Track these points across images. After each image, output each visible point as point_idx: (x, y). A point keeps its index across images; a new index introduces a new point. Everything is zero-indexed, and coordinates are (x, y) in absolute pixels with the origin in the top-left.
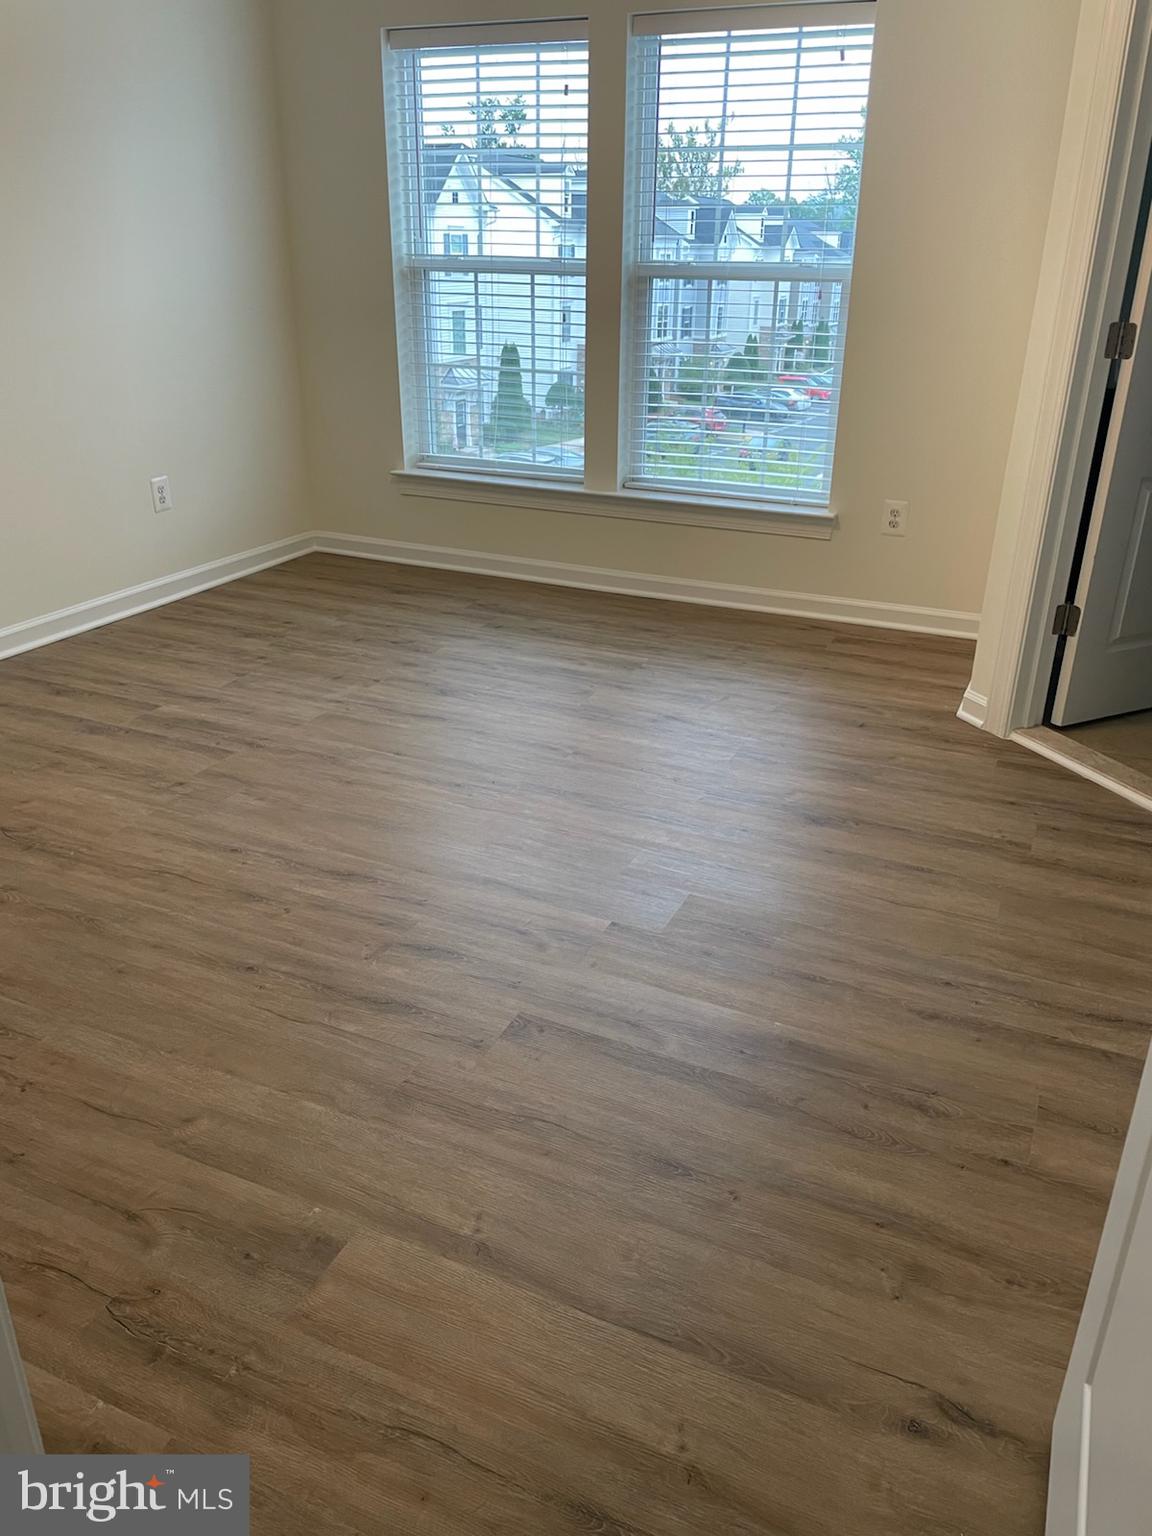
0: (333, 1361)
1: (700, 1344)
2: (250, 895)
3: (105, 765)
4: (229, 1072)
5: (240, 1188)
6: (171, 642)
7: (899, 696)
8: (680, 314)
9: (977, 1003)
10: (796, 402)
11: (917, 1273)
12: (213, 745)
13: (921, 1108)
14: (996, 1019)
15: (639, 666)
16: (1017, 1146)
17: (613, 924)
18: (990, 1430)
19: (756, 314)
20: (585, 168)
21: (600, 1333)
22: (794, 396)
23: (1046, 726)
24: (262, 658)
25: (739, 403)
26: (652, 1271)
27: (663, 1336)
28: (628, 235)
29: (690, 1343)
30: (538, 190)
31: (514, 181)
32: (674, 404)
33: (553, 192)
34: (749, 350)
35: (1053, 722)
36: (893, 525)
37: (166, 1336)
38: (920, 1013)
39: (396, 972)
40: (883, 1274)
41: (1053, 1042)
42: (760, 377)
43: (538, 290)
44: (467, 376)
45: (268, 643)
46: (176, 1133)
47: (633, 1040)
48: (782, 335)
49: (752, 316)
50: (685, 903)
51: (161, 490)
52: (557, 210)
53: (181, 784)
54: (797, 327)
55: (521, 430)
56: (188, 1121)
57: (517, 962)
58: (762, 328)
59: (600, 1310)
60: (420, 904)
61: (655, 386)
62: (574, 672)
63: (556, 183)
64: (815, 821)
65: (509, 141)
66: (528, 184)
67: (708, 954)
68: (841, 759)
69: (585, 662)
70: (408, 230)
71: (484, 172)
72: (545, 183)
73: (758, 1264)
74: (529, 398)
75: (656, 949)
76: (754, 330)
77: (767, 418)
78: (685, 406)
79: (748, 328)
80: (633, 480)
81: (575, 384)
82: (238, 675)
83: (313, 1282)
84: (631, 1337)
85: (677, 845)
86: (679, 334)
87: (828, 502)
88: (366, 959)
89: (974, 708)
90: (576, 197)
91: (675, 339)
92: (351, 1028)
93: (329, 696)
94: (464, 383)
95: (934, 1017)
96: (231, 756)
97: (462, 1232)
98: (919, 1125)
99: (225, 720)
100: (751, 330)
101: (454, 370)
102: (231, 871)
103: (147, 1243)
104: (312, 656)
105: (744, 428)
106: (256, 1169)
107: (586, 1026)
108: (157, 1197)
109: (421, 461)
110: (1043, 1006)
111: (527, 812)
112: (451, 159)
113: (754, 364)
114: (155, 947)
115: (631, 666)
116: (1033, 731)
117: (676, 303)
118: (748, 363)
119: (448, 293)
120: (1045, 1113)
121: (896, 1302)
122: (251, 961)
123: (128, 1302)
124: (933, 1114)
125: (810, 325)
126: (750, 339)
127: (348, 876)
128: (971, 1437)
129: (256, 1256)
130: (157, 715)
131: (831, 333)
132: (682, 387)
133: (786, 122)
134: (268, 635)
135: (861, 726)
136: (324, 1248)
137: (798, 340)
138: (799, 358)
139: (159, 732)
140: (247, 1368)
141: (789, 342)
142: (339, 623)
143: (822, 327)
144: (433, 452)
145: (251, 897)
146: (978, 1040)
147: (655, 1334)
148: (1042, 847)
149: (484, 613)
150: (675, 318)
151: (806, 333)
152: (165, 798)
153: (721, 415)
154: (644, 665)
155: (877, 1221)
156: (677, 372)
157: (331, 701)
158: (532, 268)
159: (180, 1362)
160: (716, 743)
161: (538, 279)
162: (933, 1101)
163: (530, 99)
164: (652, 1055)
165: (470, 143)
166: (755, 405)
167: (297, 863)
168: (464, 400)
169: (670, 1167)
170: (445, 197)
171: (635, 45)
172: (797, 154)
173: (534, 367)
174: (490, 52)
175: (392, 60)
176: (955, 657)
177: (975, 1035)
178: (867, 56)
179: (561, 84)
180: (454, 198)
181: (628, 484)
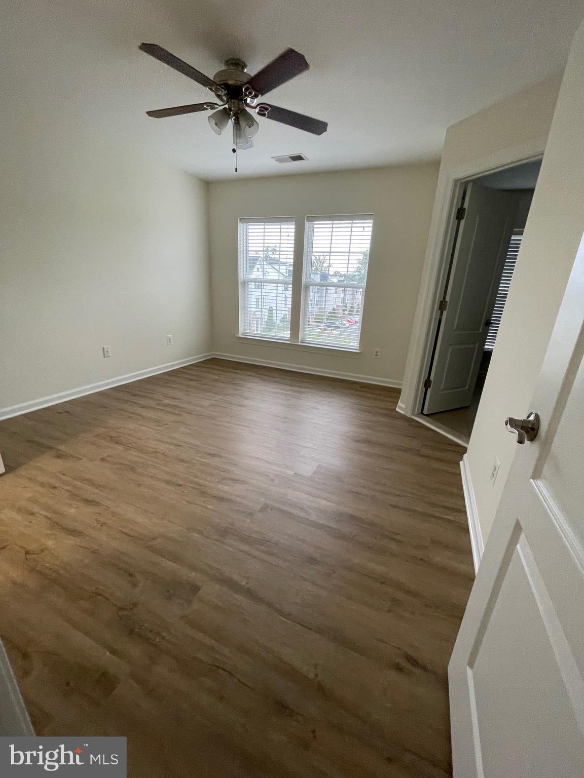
0: (194, 636)
1: (323, 630)
2: (183, 460)
3: (144, 417)
4: (169, 522)
6: (170, 382)
9: (408, 502)
11: (395, 602)
12: (178, 412)
13: (393, 539)
14: (415, 508)
15: (304, 392)
16: (425, 554)
17: (295, 473)
18: (424, 668)
20: (292, 263)
21: (288, 625)
23: (423, 414)
24: (195, 387)
26: (306, 600)
28: (304, 274)
29: (319, 631)
30: (280, 258)
31: (274, 266)
32: (313, 323)
33: (283, 269)
34: (333, 310)
35: (424, 412)
36: (377, 355)
37: (136, 624)
38: (391, 505)
39: (226, 488)
40: (384, 602)
41: (434, 517)
42: (336, 317)
43: (279, 288)
45: (197, 383)
46: (149, 543)
47: (302, 514)
50: (318, 467)
51: (170, 339)
52: (284, 274)
53: (166, 424)
55: (273, 329)
56: (154, 539)
57: (265, 485)
59: (288, 616)
60: (235, 465)
61: (309, 319)
62: (286, 394)
63: (284, 267)
64: (357, 441)
65: (273, 256)
66: (277, 267)
67: (325, 484)
68: (363, 422)
70: (243, 273)
71: (265, 263)
72: (281, 267)
73: (342, 598)
74: (275, 320)
75: (309, 482)
78: (316, 324)
81: (287, 317)
82: (187, 392)
83: (190, 602)
85: (315, 447)
87: (358, 348)
88: (217, 483)
89: (401, 408)
90: (289, 271)
91: (314, 307)
92: (210, 507)
93: (213, 399)
94: (258, 316)
95: (396, 507)
96: (182, 416)
97: (242, 584)
98: (393, 546)
99: (181, 405)
103: (135, 585)
104: (210, 387)
105: (332, 330)
107: (286, 508)
108: (140, 567)
109: (245, 334)
110: (429, 504)
111: (270, 436)
112: (257, 260)
113: (334, 313)
115: (302, 392)
116: (419, 416)
117: (314, 299)
118: (333, 315)
119: (253, 292)
120: (433, 542)
121: (389, 613)
122: (180, 483)
123: (124, 610)
124: (398, 542)
126: (334, 307)
127: (214, 455)
128: (417, 671)
129: (171, 591)
130: (162, 403)
132: (316, 319)
133: (348, 246)
134: (197, 380)
136: (195, 589)
139: (161, 408)
140: (163, 638)
142: (218, 378)
144: (248, 331)
146: (410, 515)
148: (424, 451)
150: (314, 302)
152: (160, 428)
153: (326, 326)
155: (381, 581)
156: (315, 315)
158: (277, 282)
159: (140, 636)
160: (327, 416)
161: (279, 285)
162: (397, 537)
163: (278, 245)
164: (307, 519)
165: (262, 256)
166: (334, 324)
167: (198, 450)
169: (312, 560)
170: (255, 270)
171: (307, 224)
172: (351, 254)
173: (277, 310)
174: (268, 225)
175: (241, 226)
176: (395, 393)
177: (408, 513)
178: (371, 229)
179: (287, 234)
180: (258, 270)
181: (302, 341)
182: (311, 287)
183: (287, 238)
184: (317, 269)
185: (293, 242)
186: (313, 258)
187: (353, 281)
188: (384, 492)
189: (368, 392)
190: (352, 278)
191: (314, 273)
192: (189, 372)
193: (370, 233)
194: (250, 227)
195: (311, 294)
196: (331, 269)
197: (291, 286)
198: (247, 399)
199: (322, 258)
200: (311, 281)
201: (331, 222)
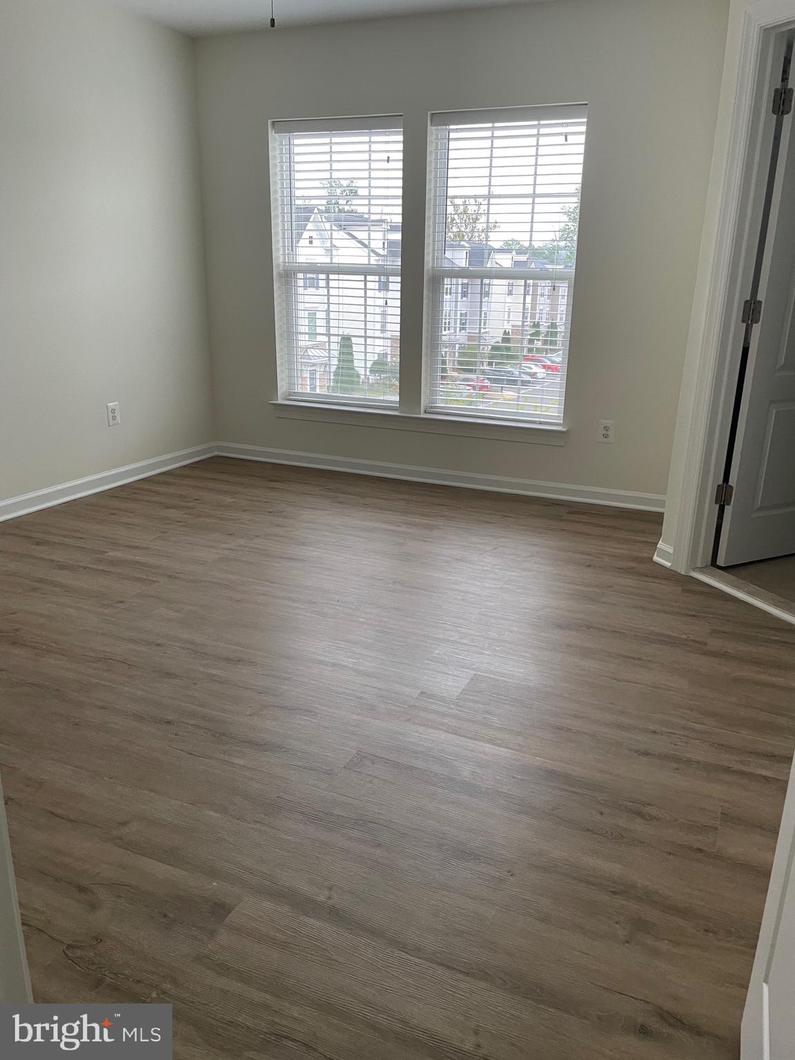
0: (227, 988)
1: (489, 974)
2: (167, 673)
3: (69, 590)
4: (152, 790)
5: (160, 869)
6: (117, 512)
7: (614, 548)
8: (458, 317)
9: (675, 745)
10: (536, 373)
11: (640, 925)
12: (144, 577)
13: (640, 814)
14: (688, 755)
16: (708, 840)
17: (422, 693)
18: (695, 1030)
19: (509, 317)
20: (399, 225)
21: (418, 968)
22: (535, 369)
23: (714, 567)
24: (179, 522)
25: (499, 373)
26: (454, 924)
27: (462, 969)
28: (428, 250)
29: (482, 974)
32: (455, 374)
33: (376, 239)
34: (505, 340)
35: (718, 564)
36: (606, 436)
37: (106, 971)
38: (636, 751)
39: (271, 724)
40: (617, 926)
41: (727, 770)
42: (512, 357)
43: (369, 286)
44: (317, 355)
45: (183, 513)
46: (115, 832)
48: (526, 331)
49: (506, 318)
50: (472, 679)
51: (113, 411)
52: (382, 251)
53: (122, 602)
54: (536, 325)
56: (124, 824)
57: (355, 717)
58: (513, 326)
59: (417, 951)
61: (444, 362)
63: (381, 235)
64: (560, 627)
67: (488, 713)
68: (582, 588)
69: (400, 524)
70: (284, 246)
71: (329, 225)
72: (370, 234)
73: (529, 919)
75: (452, 709)
76: (508, 327)
77: (519, 383)
78: (462, 375)
79: (504, 326)
80: (432, 407)
81: (389, 360)
82: (162, 532)
83: (212, 934)
84: (440, 970)
85: (465, 641)
86: (458, 329)
87: (562, 422)
88: (250, 715)
89: (664, 555)
91: (455, 332)
92: (241, 762)
93: (225, 546)
94: (315, 359)
95: (646, 754)
96: (157, 584)
97: (318, 899)
98: (639, 826)
99: (151, 561)
100: (505, 327)
101: (308, 350)
102: (155, 658)
103: (93, 907)
104: (214, 521)
105: (502, 389)
106: (171, 856)
108: (101, 875)
109: (289, 396)
110: (721, 747)
111: (362, 620)
113: (508, 349)
114: (102, 708)
115: (431, 528)
116: (705, 570)
117: (456, 311)
118: (504, 351)
119: (308, 299)
120: (727, 817)
121: (627, 945)
122: (169, 718)
123: (78, 947)
124: (649, 818)
125: (545, 324)
126: (505, 333)
127: (237, 661)
128: (683, 1036)
129: (171, 915)
130: (106, 558)
131: (559, 330)
132: (460, 363)
133: (530, 180)
134: (183, 507)
135: (589, 566)
136: (220, 910)
137: (537, 333)
138: (538, 344)
139: (107, 569)
140: (164, 993)
141: (531, 335)
142: (232, 500)
143: (553, 325)
144: (299, 389)
145: (169, 675)
146: (677, 769)
147: (458, 968)
148: (715, 644)
149: (331, 494)
150: (455, 320)
151: (543, 329)
152: (110, 611)
153: (486, 381)
154: (441, 527)
155: (612, 890)
156: (457, 354)
157: (227, 549)
158: (364, 271)
159: (116, 988)
160: (492, 576)
161: (368, 278)
162: (648, 809)
164: (452, 779)
166: (508, 375)
167: (201, 653)
168: (315, 370)
169: (464, 854)
170: (305, 241)
171: (433, 132)
172: (537, 200)
173: (366, 337)
174: (339, 136)
175: (276, 141)
176: (652, 522)
177: (675, 765)
178: (582, 139)
179: (385, 156)
180: (311, 242)
181: (429, 410)
182: (447, 281)
183: (386, 165)
184: (460, 235)
185: (400, 174)
186: (450, 209)
187: (552, 262)
188: (620, 727)
189: (586, 523)
190: (549, 254)
191: (452, 246)
192: (162, 489)
193: (581, 149)
194: (296, 142)
195: (447, 297)
196: (492, 236)
197: (399, 279)
198: (303, 544)
199: (471, 209)
200: (446, 265)
201: (490, 125)
